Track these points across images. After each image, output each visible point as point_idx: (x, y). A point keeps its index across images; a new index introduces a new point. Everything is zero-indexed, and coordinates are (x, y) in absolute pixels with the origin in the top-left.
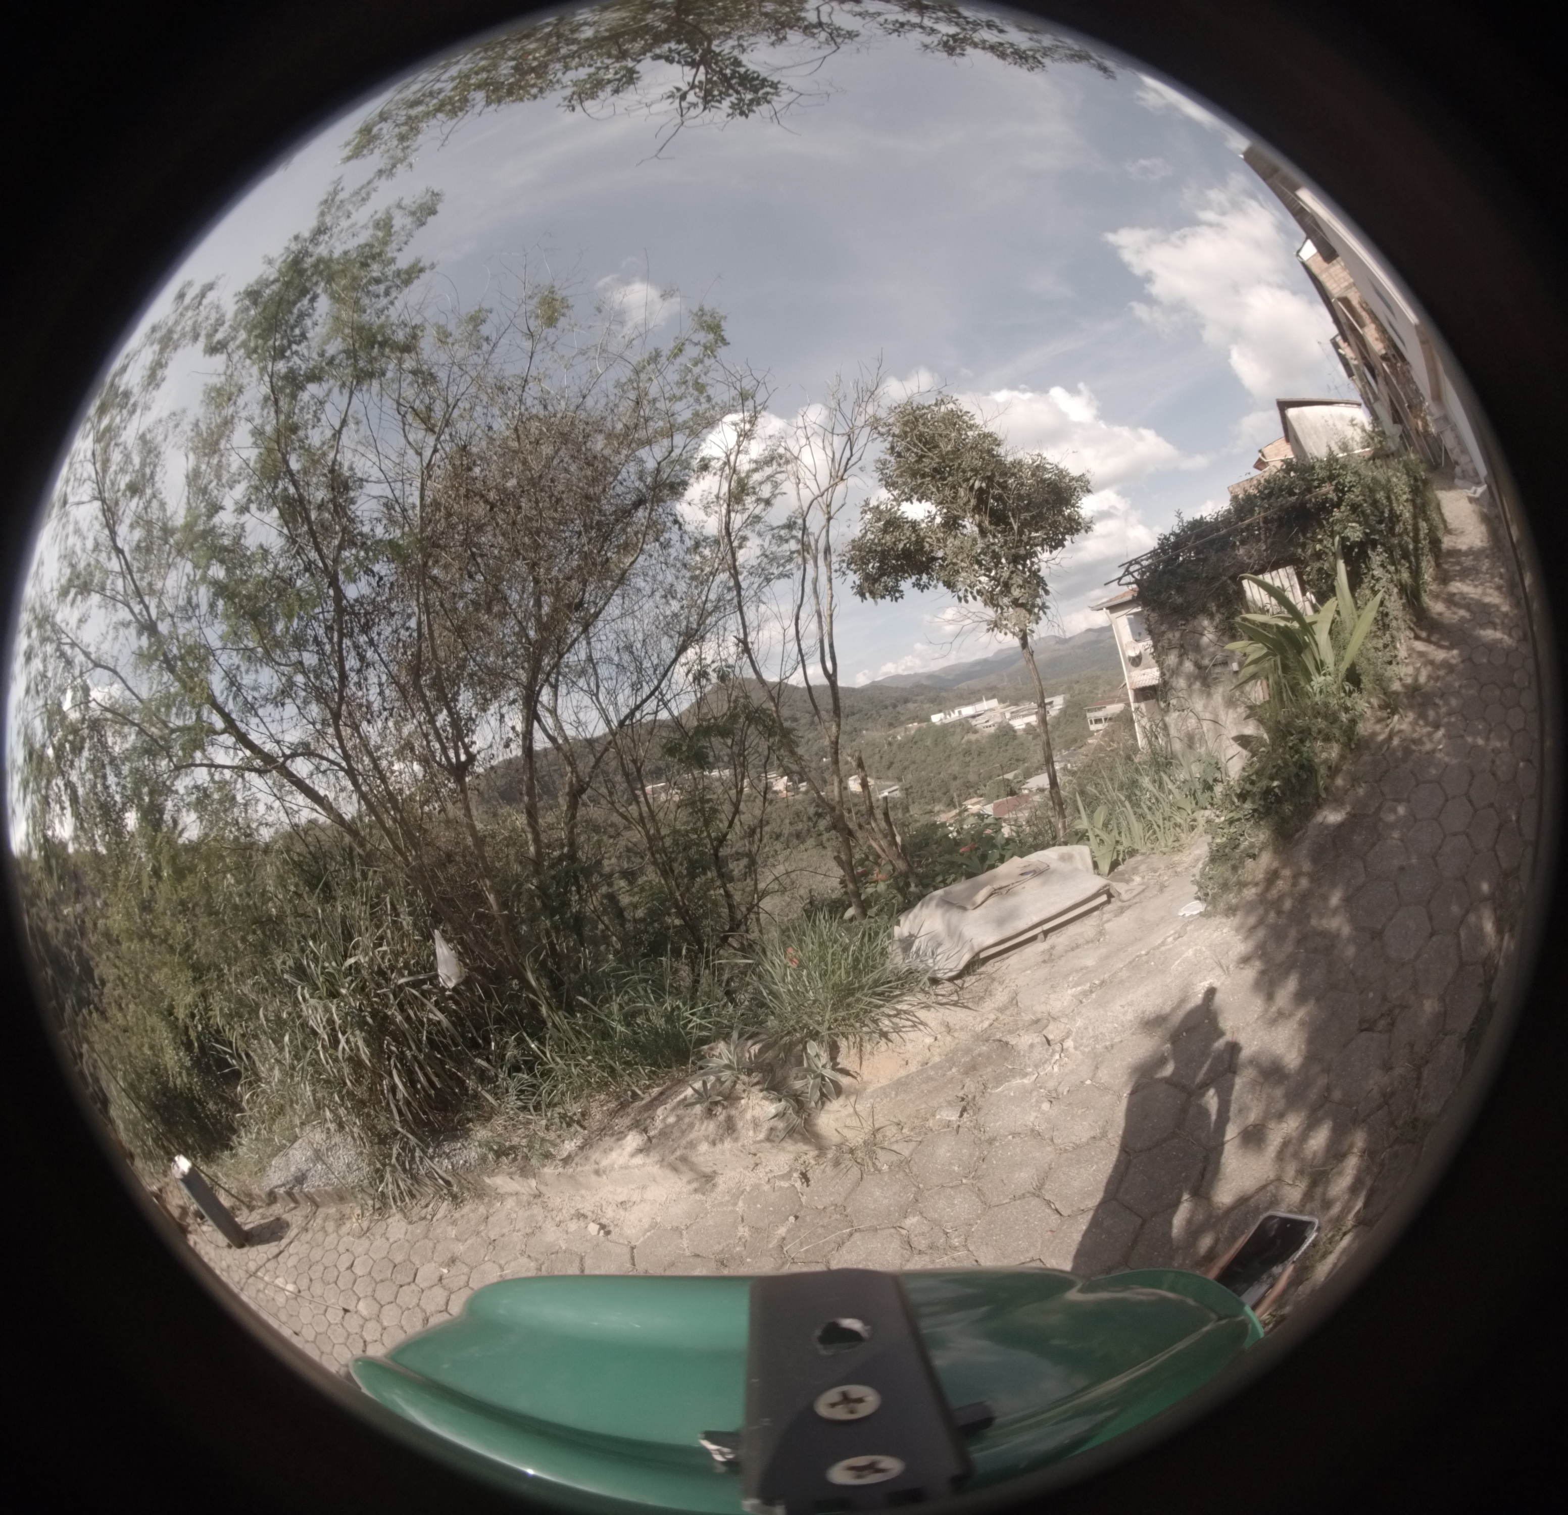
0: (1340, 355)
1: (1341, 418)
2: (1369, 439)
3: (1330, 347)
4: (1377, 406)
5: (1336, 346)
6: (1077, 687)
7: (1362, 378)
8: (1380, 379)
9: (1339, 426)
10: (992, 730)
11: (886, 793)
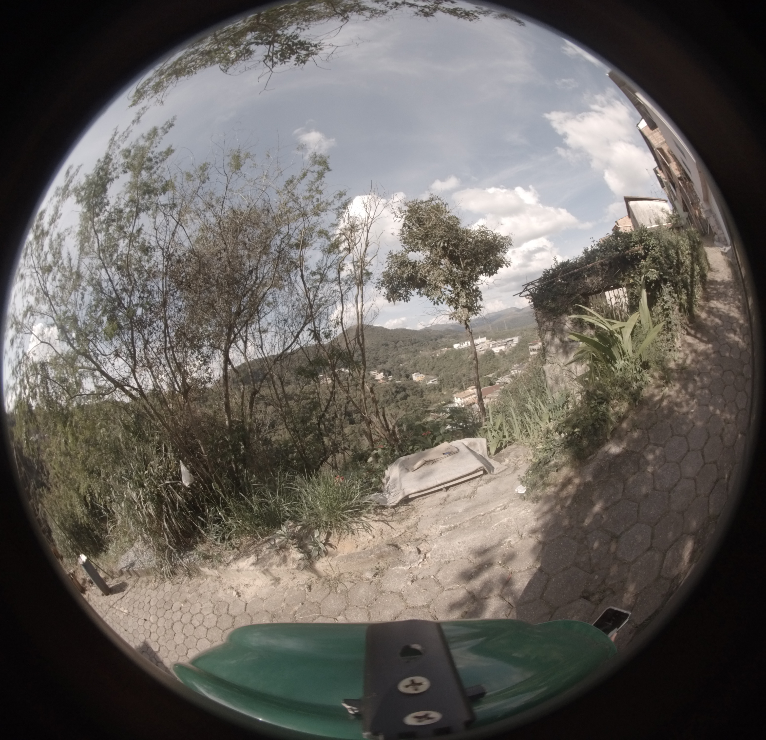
0: (658, 176)
1: (657, 207)
2: (670, 218)
3: (653, 173)
4: (675, 203)
5: (656, 172)
6: (525, 333)
7: (669, 188)
8: (677, 189)
9: (656, 211)
10: (483, 352)
11: (430, 382)
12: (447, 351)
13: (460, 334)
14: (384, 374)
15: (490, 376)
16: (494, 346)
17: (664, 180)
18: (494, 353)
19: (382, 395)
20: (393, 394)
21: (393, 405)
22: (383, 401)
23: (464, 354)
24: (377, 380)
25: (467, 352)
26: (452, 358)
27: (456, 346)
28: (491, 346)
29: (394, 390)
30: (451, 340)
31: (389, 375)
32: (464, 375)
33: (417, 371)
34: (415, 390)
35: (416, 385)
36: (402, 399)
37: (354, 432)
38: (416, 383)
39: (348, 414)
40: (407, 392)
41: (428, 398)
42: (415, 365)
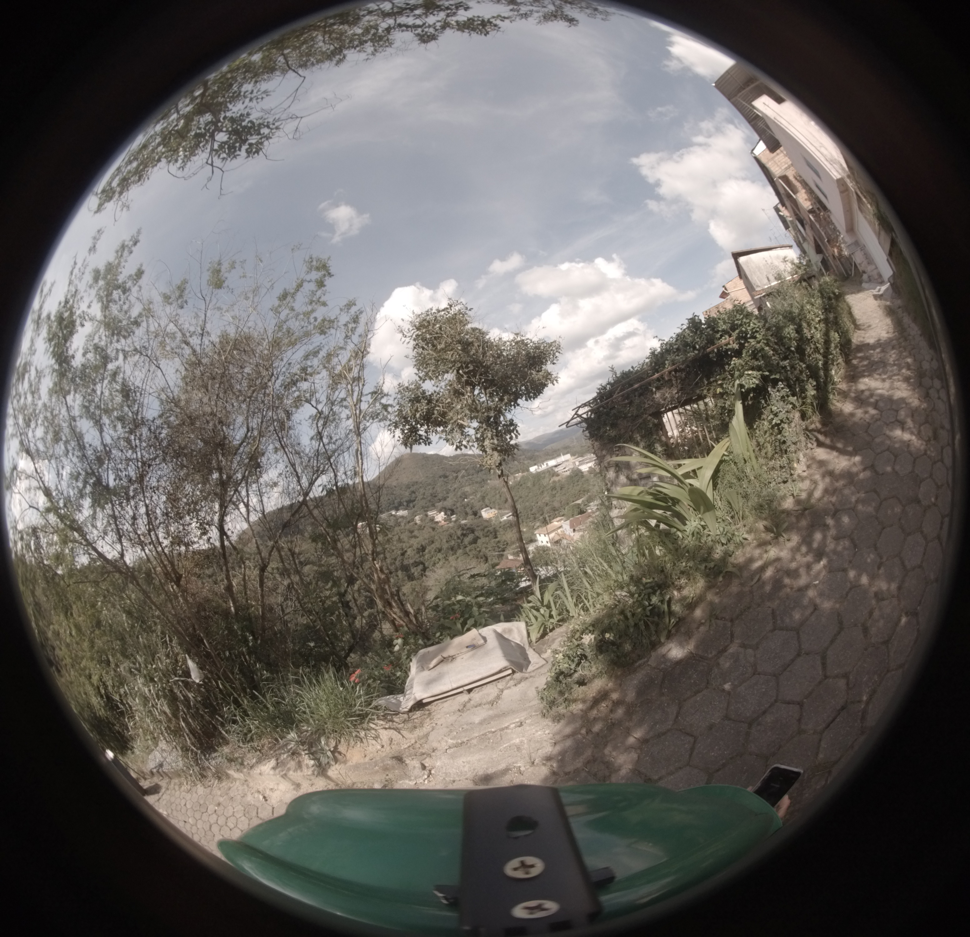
0: (780, 216)
1: (778, 258)
2: (797, 269)
3: (773, 212)
4: (805, 245)
5: (777, 210)
7: (796, 228)
8: (808, 227)
10: (568, 473)
11: (505, 518)
12: (523, 477)
13: (537, 454)
14: (445, 514)
15: (579, 502)
16: (581, 463)
17: (789, 219)
18: (582, 473)
19: (445, 541)
20: (458, 538)
21: (460, 552)
22: (448, 548)
23: (544, 478)
24: (437, 522)
25: (547, 475)
26: (529, 484)
27: (533, 469)
28: (577, 463)
29: (459, 533)
30: (526, 462)
31: (452, 514)
32: (547, 504)
33: (487, 506)
34: (486, 530)
35: (486, 524)
36: (470, 543)
37: (414, 590)
38: (487, 521)
39: (405, 568)
40: (476, 533)
41: (504, 538)
42: (483, 498)
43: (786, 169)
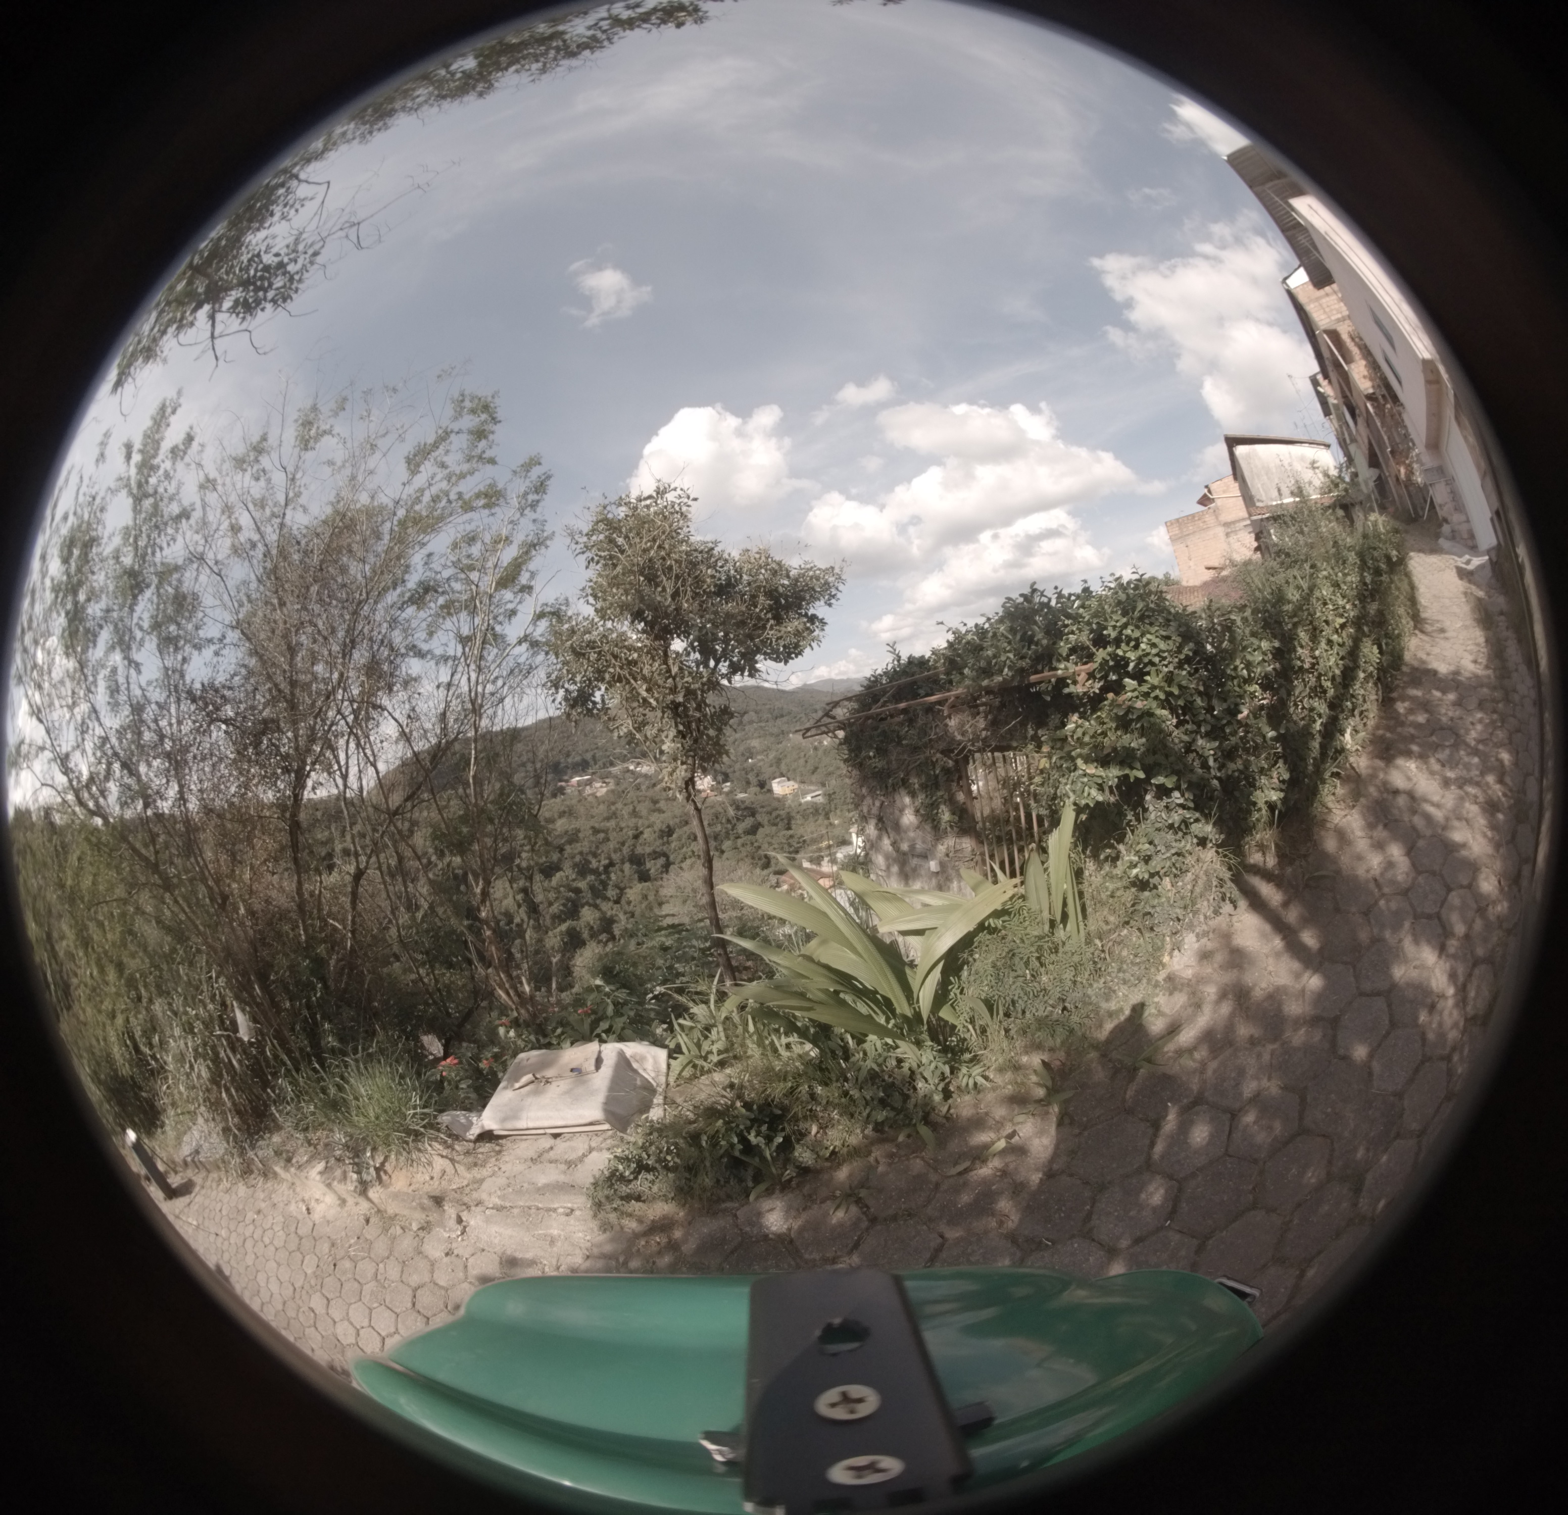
3: (1309, 384)
4: (1352, 448)
5: (1315, 382)
7: (1341, 418)
8: (1360, 421)
11: (809, 798)
14: (715, 779)
17: (1332, 401)
20: (729, 821)
21: (727, 845)
29: (731, 812)
31: (725, 781)
33: (782, 775)
34: (774, 814)
35: (777, 804)
36: (746, 833)
38: (778, 800)
39: (636, 860)
40: (759, 818)
41: (802, 831)
42: (779, 761)
43: (1338, 321)
